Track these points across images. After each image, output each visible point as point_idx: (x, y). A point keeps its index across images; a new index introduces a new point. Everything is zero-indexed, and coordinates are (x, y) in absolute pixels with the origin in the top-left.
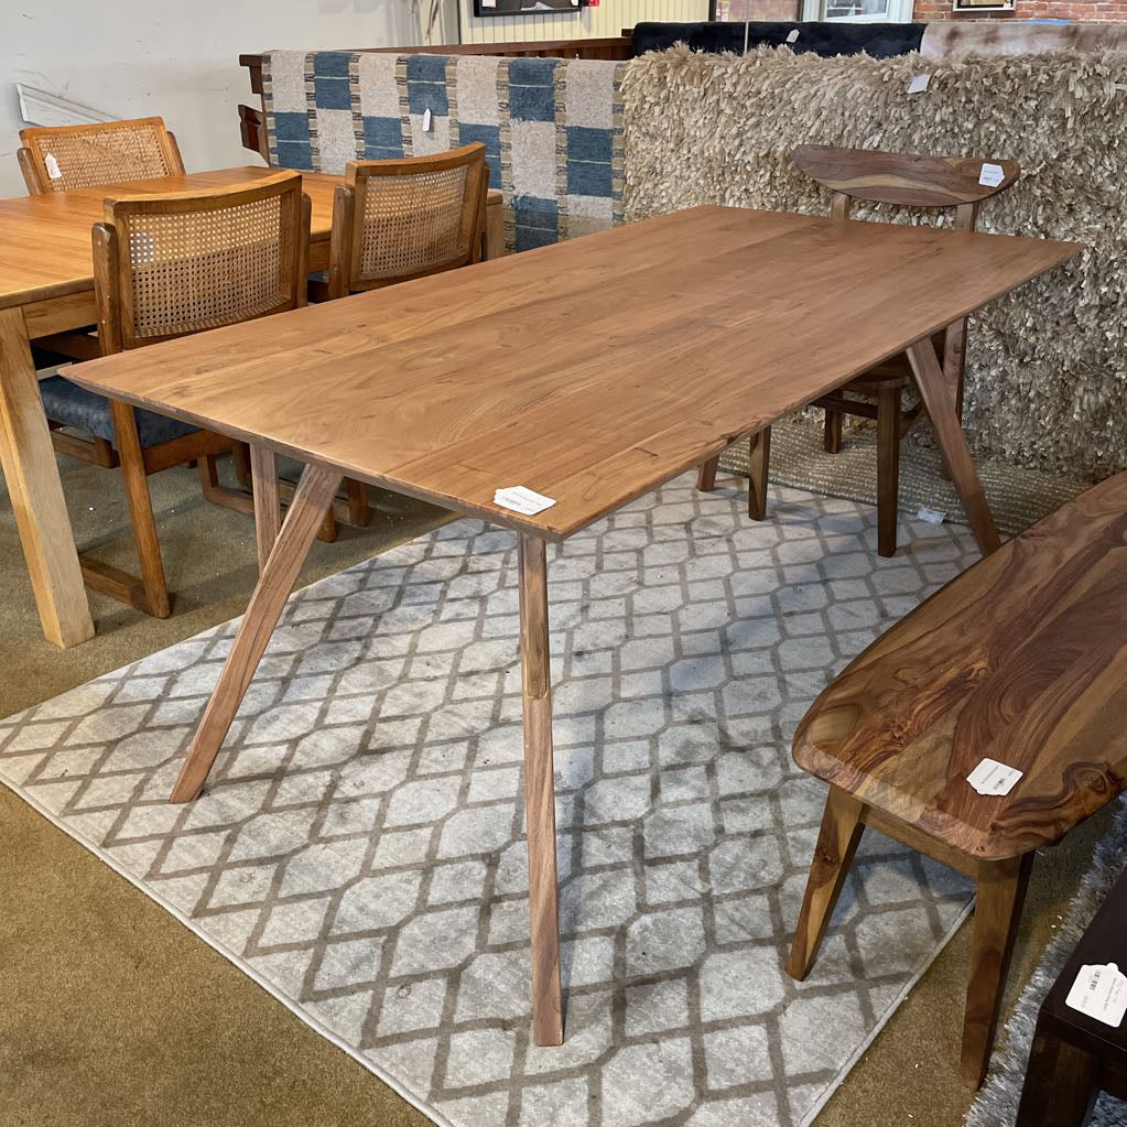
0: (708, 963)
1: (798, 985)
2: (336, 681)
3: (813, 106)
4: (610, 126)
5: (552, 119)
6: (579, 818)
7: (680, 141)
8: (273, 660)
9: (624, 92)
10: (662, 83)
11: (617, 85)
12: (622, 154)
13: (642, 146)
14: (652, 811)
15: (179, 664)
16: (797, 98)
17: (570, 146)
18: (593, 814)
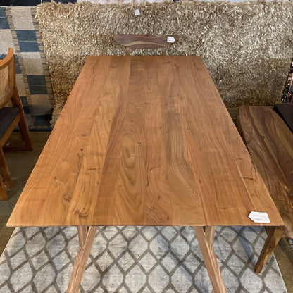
0: (242, 282)
1: (261, 274)
2: (67, 253)
3: (106, 20)
4: (33, 29)
5: (9, 28)
6: (178, 259)
7: (62, 33)
8: (38, 257)
9: (37, 18)
10: (52, 14)
11: (33, 16)
12: (41, 38)
13: (48, 35)
14: (190, 246)
15: (5, 277)
16: (101, 17)
17: (18, 37)
18: (180, 256)
